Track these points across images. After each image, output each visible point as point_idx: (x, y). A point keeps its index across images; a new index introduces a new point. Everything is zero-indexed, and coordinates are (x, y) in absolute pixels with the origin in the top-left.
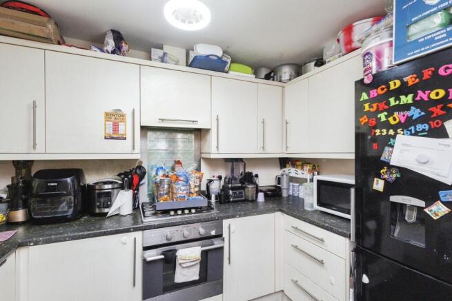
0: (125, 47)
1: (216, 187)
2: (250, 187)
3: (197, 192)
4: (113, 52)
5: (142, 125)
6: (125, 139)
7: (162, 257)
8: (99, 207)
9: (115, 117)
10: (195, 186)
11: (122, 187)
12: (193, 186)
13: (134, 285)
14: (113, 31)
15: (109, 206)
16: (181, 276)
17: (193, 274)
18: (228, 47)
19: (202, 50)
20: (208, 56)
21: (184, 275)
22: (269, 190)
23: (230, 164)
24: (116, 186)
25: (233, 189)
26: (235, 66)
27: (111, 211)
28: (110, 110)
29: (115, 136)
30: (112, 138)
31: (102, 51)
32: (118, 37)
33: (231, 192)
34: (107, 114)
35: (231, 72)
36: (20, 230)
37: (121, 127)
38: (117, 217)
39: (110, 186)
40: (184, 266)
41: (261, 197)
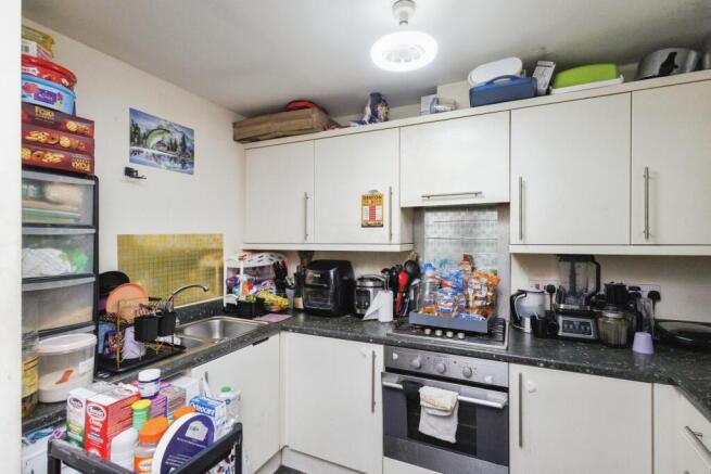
0: (381, 110)
1: (532, 304)
2: (611, 315)
3: (480, 308)
4: (371, 121)
5: (402, 205)
6: (382, 226)
7: (400, 387)
8: (359, 307)
9: (372, 200)
10: (476, 298)
11: (383, 287)
12: (471, 298)
13: (373, 410)
14: (372, 95)
15: (367, 308)
16: (427, 426)
17: (447, 431)
18: (543, 48)
19: (480, 77)
20: (491, 82)
21: (432, 427)
22: (681, 332)
23: (566, 266)
24: (378, 284)
25: (566, 313)
26: (564, 76)
27: (369, 314)
28: (366, 193)
29: (372, 223)
30: (369, 226)
31: (362, 123)
32: (378, 99)
33: (561, 319)
34: (365, 198)
35: (555, 91)
36: (302, 317)
37: (378, 212)
38: (375, 323)
39: (371, 284)
40: (430, 411)
41: (642, 343)
